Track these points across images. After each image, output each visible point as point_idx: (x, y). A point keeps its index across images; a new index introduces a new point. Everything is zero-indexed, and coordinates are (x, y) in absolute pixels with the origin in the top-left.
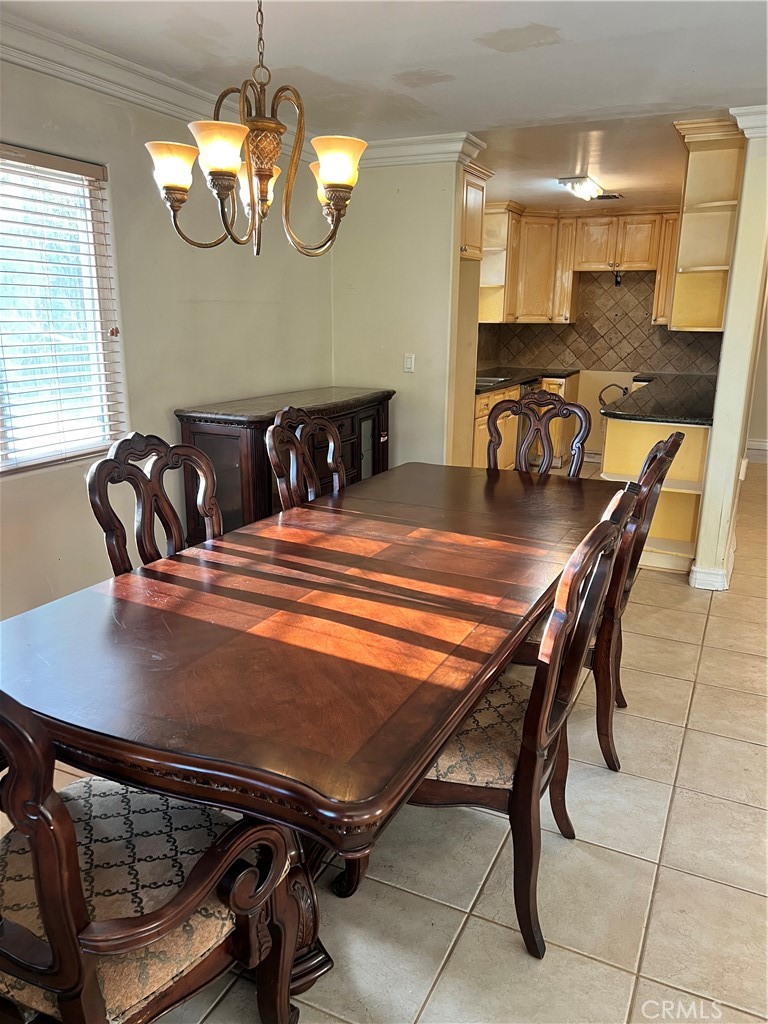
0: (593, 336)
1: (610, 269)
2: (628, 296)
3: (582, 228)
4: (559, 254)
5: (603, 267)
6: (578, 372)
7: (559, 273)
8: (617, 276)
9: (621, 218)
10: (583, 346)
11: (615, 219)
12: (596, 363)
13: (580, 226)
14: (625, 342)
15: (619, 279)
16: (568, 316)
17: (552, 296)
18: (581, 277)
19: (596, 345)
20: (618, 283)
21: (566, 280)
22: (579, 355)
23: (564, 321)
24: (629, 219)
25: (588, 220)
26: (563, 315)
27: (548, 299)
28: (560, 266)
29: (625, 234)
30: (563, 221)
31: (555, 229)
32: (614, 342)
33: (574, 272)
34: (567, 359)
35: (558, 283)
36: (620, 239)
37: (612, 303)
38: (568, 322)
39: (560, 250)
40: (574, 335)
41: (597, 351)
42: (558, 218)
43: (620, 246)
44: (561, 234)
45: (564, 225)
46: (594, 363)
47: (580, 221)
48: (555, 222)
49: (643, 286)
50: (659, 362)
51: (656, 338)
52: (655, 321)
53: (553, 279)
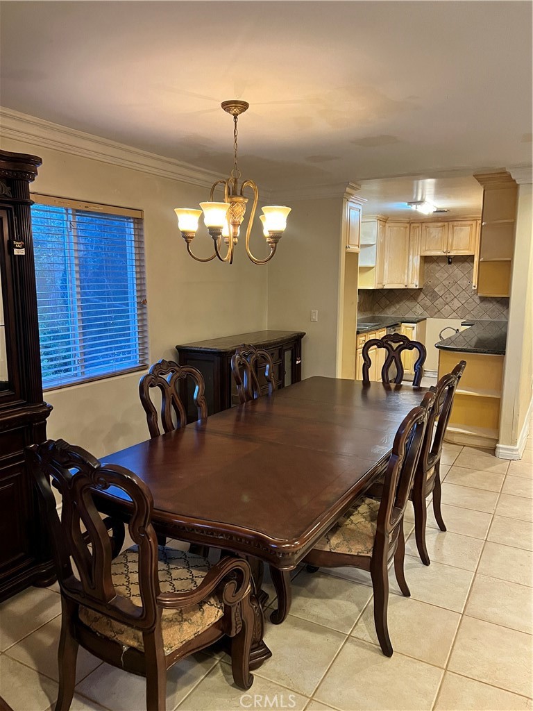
0: (434, 296)
1: (445, 254)
2: (457, 271)
3: (426, 229)
4: (411, 245)
5: (440, 253)
6: (425, 319)
7: (411, 257)
8: (449, 258)
9: (450, 223)
10: (428, 303)
11: (446, 223)
12: (437, 313)
13: (424, 228)
14: (455, 300)
15: (450, 260)
16: (417, 284)
17: (406, 272)
18: (426, 260)
19: (437, 302)
20: (450, 263)
21: (415, 262)
22: (425, 308)
23: (415, 287)
24: (455, 223)
25: (430, 224)
26: (414, 283)
27: (404, 273)
28: (411, 253)
29: (453, 233)
30: (412, 225)
31: (408, 229)
32: (448, 300)
33: (421, 256)
34: (418, 311)
35: (411, 263)
36: (450, 236)
37: (446, 275)
38: (418, 287)
39: (411, 243)
40: (422, 296)
41: (437, 306)
42: (410, 223)
43: (450, 240)
44: (412, 233)
45: (413, 227)
46: (435, 314)
47: (424, 225)
48: (408, 225)
49: (466, 265)
50: (478, 313)
51: (476, 297)
52: (475, 286)
53: (407, 261)
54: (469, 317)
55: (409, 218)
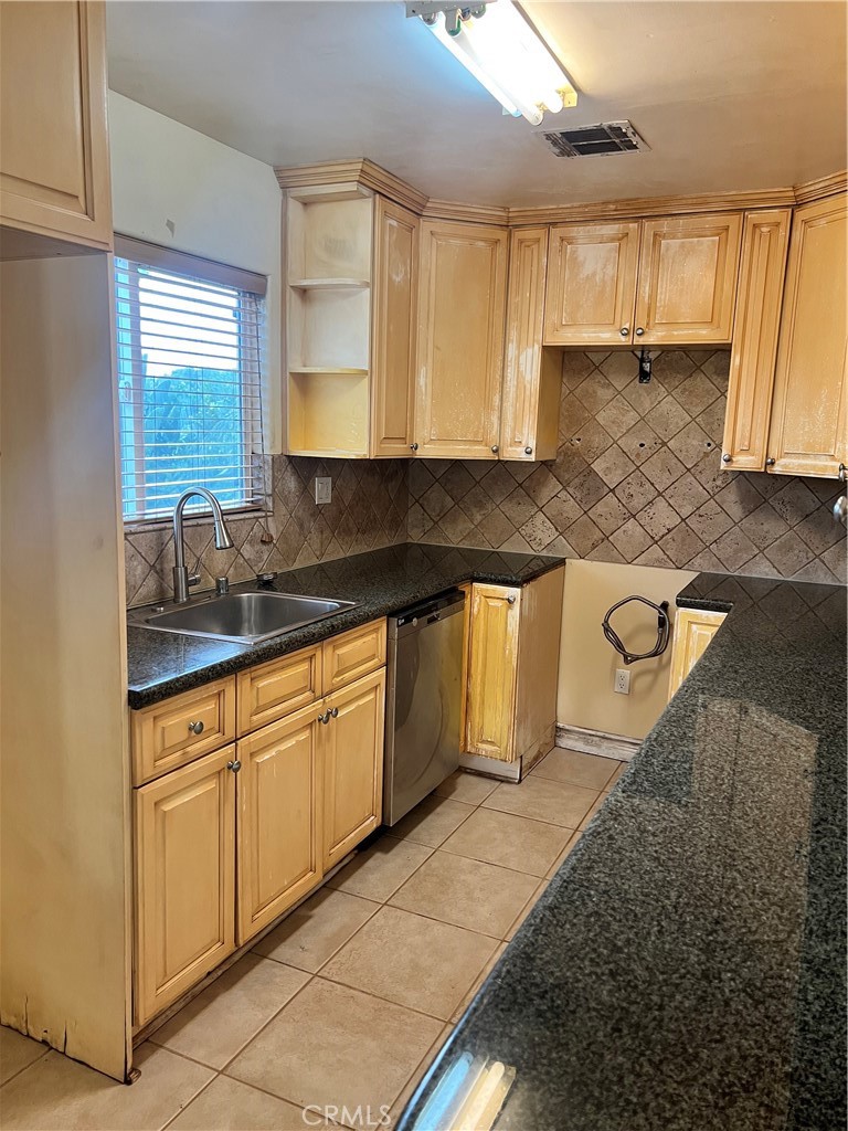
0: (592, 489)
1: (624, 341)
2: (666, 403)
3: (562, 250)
4: (512, 308)
5: (608, 337)
6: (562, 562)
7: (512, 350)
8: (642, 360)
9: (647, 224)
10: (571, 509)
11: (633, 226)
12: (601, 546)
13: (555, 244)
14: (661, 504)
15: (647, 367)
16: (532, 444)
17: (497, 399)
18: (565, 362)
19: (600, 508)
20: (644, 376)
21: (526, 367)
22: (563, 528)
23: (525, 458)
24: (665, 225)
25: (578, 231)
26: (521, 442)
27: (489, 406)
28: (514, 334)
29: (657, 262)
30: (518, 235)
31: (501, 251)
32: (638, 502)
33: (545, 349)
34: (539, 535)
35: (510, 373)
36: (646, 273)
37: (631, 418)
38: (532, 458)
39: (513, 299)
40: (552, 487)
41: (601, 521)
42: (508, 226)
43: (646, 290)
44: (515, 264)
45: (521, 242)
46: (594, 546)
47: (556, 232)
48: (502, 235)
49: (701, 383)
50: (736, 552)
51: (731, 498)
52: (729, 460)
53: (499, 364)
54: (705, 565)
55: (506, 209)
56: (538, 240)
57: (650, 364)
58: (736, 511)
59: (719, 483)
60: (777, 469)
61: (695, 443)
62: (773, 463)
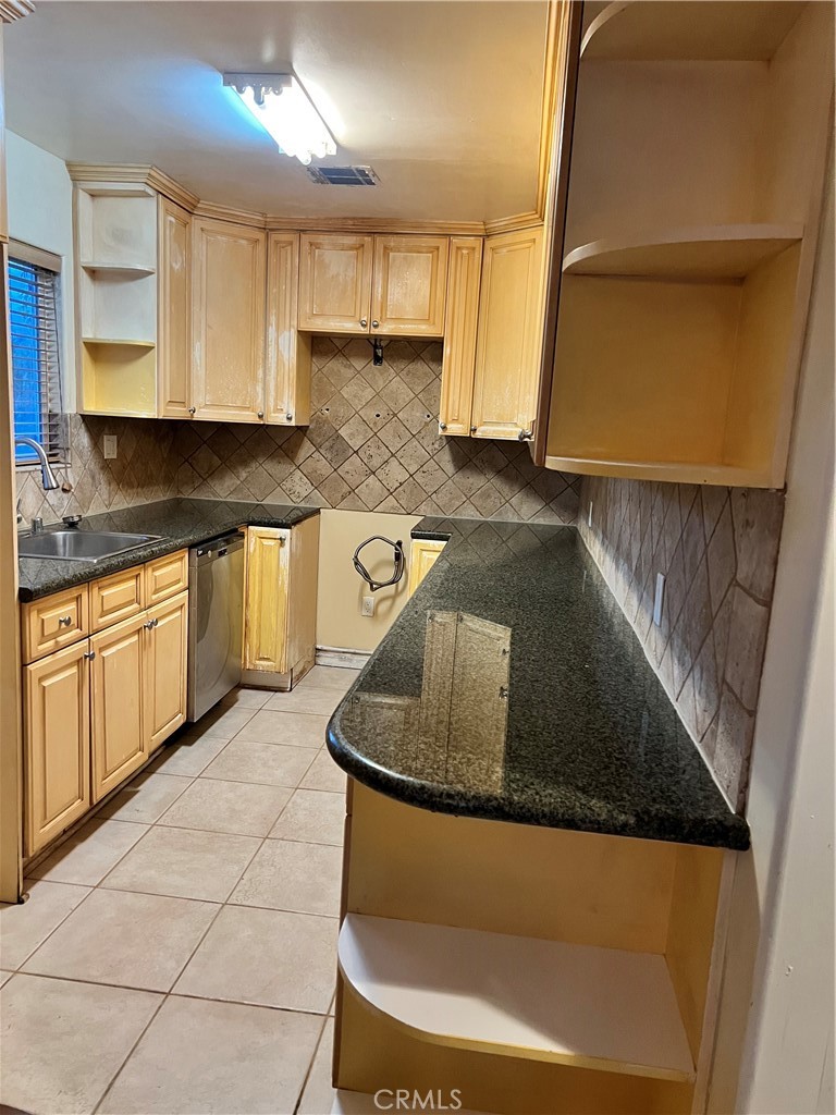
0: (339, 450)
1: (362, 330)
2: (394, 380)
3: (312, 253)
4: (271, 297)
5: (350, 327)
6: (317, 511)
7: (272, 331)
8: (376, 347)
9: (378, 239)
10: (322, 466)
11: (368, 239)
12: (347, 497)
13: (306, 247)
14: (394, 462)
15: (379, 352)
16: (292, 413)
17: (261, 373)
18: (317, 345)
19: (347, 466)
20: (378, 360)
21: (286, 348)
22: (318, 483)
23: (287, 423)
24: (392, 241)
25: (323, 239)
26: (283, 410)
27: (254, 378)
28: (273, 319)
29: (387, 269)
30: (274, 237)
31: (261, 248)
32: (376, 462)
33: (300, 333)
34: (298, 489)
35: (271, 350)
36: (379, 277)
37: (368, 394)
38: (293, 423)
39: (273, 290)
40: (306, 448)
41: (347, 477)
42: (266, 230)
43: (379, 290)
44: (273, 260)
45: (277, 242)
46: (343, 498)
47: (306, 238)
48: (261, 236)
49: (420, 367)
50: (450, 500)
51: (446, 458)
52: (444, 428)
53: (262, 343)
54: (427, 510)
55: (264, 215)
56: (291, 243)
57: (381, 350)
58: (450, 468)
59: (436, 446)
60: (478, 435)
61: (418, 414)
62: (475, 430)
